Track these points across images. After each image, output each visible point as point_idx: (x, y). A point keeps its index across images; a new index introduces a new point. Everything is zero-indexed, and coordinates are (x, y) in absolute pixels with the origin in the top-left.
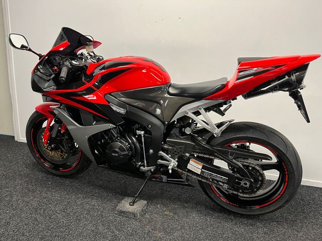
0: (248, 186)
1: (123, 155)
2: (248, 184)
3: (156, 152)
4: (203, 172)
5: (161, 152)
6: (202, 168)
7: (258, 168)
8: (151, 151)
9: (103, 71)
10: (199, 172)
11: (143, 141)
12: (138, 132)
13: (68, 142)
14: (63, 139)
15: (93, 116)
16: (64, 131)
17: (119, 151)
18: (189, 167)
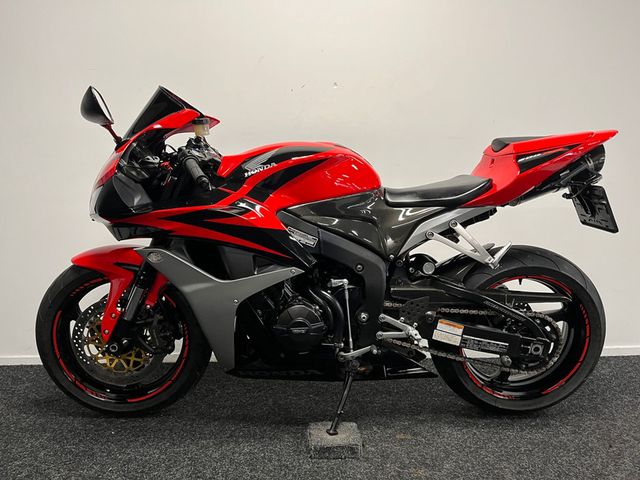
0: (540, 352)
1: (314, 331)
2: (541, 348)
3: (373, 317)
4: (466, 340)
5: (382, 315)
6: (463, 333)
7: (550, 319)
8: (363, 315)
9: (274, 164)
10: (456, 341)
11: (347, 297)
12: (335, 282)
13: (164, 327)
14: (152, 322)
15: (254, 257)
16: (153, 305)
17: (307, 323)
18: (437, 336)
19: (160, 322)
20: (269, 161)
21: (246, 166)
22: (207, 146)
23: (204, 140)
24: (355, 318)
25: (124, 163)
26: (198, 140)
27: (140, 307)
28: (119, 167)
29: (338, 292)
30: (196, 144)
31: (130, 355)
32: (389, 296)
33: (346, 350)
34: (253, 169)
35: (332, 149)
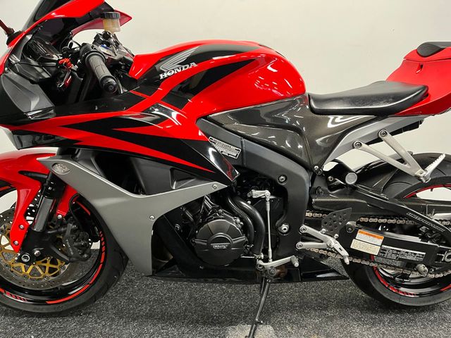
1: (236, 245)
3: (294, 228)
4: (385, 250)
5: (304, 226)
6: (383, 243)
8: (285, 227)
9: (194, 64)
10: (375, 251)
11: (268, 209)
12: (256, 193)
13: (78, 236)
14: (65, 232)
15: (172, 170)
16: (65, 214)
17: (228, 237)
18: (355, 245)
19: (73, 231)
20: (188, 61)
21: (161, 67)
22: (117, 44)
23: (115, 36)
24: (275, 229)
25: (15, 59)
26: (106, 36)
27: (51, 216)
28: (10, 65)
29: (258, 203)
30: (105, 39)
31: (45, 262)
32: (310, 207)
33: (266, 260)
34: (169, 69)
35: (255, 48)
